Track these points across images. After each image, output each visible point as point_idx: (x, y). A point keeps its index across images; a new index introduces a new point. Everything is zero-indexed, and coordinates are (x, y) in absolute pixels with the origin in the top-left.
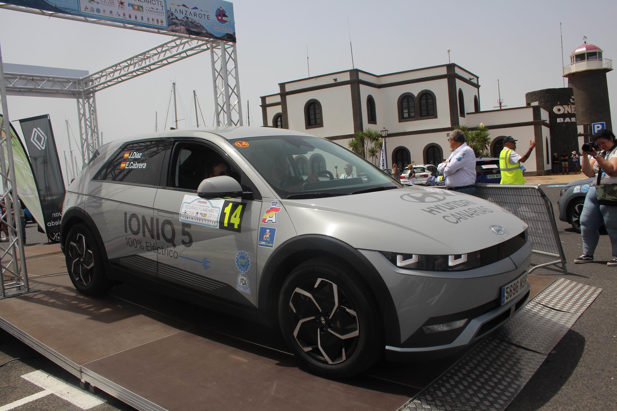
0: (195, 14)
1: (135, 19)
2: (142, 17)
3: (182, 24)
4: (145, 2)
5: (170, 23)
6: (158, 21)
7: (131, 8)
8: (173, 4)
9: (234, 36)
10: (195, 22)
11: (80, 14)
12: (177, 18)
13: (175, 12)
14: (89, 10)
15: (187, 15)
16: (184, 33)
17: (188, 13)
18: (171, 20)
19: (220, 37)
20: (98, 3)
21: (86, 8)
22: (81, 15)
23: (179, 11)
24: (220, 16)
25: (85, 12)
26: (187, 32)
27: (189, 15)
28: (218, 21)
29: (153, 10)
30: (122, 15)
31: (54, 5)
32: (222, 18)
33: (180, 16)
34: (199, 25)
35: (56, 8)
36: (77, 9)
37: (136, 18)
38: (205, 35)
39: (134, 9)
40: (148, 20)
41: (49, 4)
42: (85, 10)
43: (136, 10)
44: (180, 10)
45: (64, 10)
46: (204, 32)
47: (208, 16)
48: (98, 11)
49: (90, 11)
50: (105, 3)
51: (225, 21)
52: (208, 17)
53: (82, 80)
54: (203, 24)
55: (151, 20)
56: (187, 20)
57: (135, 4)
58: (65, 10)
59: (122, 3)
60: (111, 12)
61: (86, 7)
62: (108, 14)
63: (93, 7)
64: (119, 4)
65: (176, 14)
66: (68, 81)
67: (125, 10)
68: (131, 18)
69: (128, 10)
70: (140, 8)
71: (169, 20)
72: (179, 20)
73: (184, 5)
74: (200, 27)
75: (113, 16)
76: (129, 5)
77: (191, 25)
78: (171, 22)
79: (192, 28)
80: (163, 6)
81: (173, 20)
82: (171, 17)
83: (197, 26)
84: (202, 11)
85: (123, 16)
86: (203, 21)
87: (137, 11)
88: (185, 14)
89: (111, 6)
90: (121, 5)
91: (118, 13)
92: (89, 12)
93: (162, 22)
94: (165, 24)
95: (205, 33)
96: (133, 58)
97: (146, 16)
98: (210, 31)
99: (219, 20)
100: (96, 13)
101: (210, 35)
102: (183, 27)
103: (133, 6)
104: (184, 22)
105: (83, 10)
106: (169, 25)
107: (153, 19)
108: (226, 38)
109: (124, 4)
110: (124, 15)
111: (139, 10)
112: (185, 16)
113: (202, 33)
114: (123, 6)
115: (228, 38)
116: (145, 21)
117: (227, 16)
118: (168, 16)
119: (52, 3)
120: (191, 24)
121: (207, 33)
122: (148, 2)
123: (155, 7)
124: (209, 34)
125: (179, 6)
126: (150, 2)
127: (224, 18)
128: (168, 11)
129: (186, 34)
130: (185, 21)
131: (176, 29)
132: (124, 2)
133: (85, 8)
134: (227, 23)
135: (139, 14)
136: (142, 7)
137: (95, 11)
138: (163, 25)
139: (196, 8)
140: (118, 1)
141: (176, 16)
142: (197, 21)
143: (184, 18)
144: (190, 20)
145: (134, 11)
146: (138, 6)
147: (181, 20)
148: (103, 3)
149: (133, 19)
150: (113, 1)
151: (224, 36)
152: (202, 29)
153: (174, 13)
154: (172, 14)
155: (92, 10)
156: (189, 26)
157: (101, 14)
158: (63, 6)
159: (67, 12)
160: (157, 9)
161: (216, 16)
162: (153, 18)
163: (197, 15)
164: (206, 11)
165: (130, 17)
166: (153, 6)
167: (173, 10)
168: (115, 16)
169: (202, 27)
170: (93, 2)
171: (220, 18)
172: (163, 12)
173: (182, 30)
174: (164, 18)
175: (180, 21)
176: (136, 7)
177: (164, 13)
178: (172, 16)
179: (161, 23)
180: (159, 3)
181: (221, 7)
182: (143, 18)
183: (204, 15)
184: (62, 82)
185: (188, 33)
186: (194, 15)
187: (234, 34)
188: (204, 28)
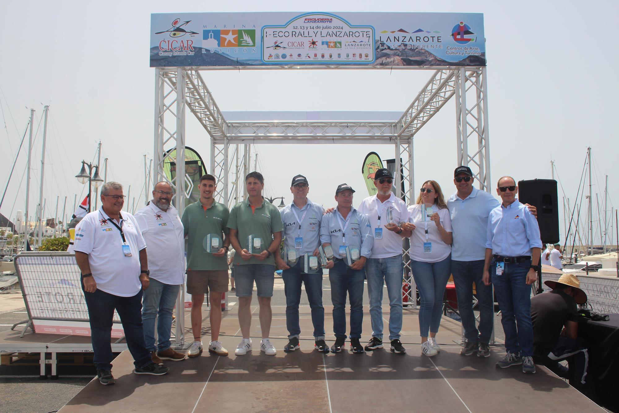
0: (418, 38)
1: (329, 57)
2: (339, 54)
3: (397, 54)
4: (346, 36)
5: (378, 56)
6: (362, 56)
7: (325, 46)
8: (385, 32)
9: (482, 57)
10: (416, 48)
11: (262, 63)
12: (389, 48)
13: (387, 41)
14: (273, 57)
15: (406, 42)
16: (398, 65)
17: (407, 40)
18: (380, 51)
19: (457, 63)
20: (284, 48)
21: (271, 56)
22: (264, 64)
23: (392, 39)
24: (459, 34)
25: (269, 60)
26: (403, 63)
27: (409, 41)
28: (455, 41)
29: (356, 43)
30: (312, 56)
31: (235, 59)
32: (462, 37)
33: (394, 45)
34: (422, 51)
35: (237, 61)
36: (260, 59)
37: (331, 56)
38: (432, 63)
39: (329, 46)
40: (348, 56)
41: (230, 59)
42: (269, 59)
43: (332, 47)
44: (395, 37)
45: (245, 62)
46: (430, 59)
47: (438, 37)
48: (284, 56)
49: (275, 58)
50: (293, 47)
51: (469, 40)
52: (438, 39)
53: (398, 123)
54: (430, 49)
55: (351, 56)
56: (404, 48)
57: (332, 41)
58: (247, 62)
59: (314, 43)
60: (299, 55)
61: (270, 54)
62: (295, 58)
63: (279, 54)
64: (310, 45)
65: (388, 43)
66: (385, 125)
67: (316, 50)
68: (324, 58)
69: (321, 49)
70: (338, 45)
71: (378, 51)
72: (392, 50)
73: (401, 30)
74: (424, 53)
75: (302, 58)
76: (323, 43)
77: (411, 53)
78: (380, 53)
79: (411, 57)
80: (369, 37)
81: (383, 51)
82: (381, 48)
83: (419, 53)
84: (428, 32)
85: (314, 57)
86: (429, 46)
87: (333, 49)
88: (403, 41)
89: (300, 48)
90: (312, 45)
91: (308, 54)
92: (273, 59)
93: (367, 56)
94: (371, 58)
95: (432, 60)
96: (419, 95)
97: (344, 52)
98: (440, 56)
99: (456, 39)
100: (281, 59)
101: (440, 63)
102: (397, 58)
103: (327, 43)
104: (400, 52)
105: (266, 58)
106: (377, 58)
107: (354, 55)
108: (467, 62)
109: (316, 43)
110: (316, 55)
111: (335, 46)
112: (401, 44)
113: (428, 61)
114: (315, 46)
115: (471, 61)
116: (343, 58)
117: (471, 33)
118: (377, 47)
119: (234, 58)
120: (410, 51)
121: (436, 59)
122: (349, 36)
123: (358, 40)
124: (438, 60)
125: (393, 32)
126: (352, 35)
127: (466, 36)
128: (376, 42)
129: (401, 65)
130: (400, 50)
131: (387, 61)
132: (317, 42)
133: (269, 57)
134: (470, 42)
135: (335, 52)
136: (340, 43)
137: (280, 57)
138: (368, 59)
139: (420, 31)
140: (309, 41)
141: (387, 46)
142: (421, 47)
143: (400, 46)
144: (408, 48)
145: (330, 49)
146: (335, 43)
147: (396, 49)
148: (291, 47)
149: (327, 58)
150: (302, 43)
151: (464, 60)
152: (428, 56)
153: (385, 42)
154: (383, 44)
155: (277, 57)
156: (406, 56)
157: (288, 59)
158: (244, 59)
159: (249, 64)
160: (362, 42)
161: (453, 35)
162: (354, 53)
163: (422, 40)
164: (436, 32)
165: (323, 56)
166: (355, 39)
167: (384, 40)
168: (304, 58)
169: (428, 54)
170: (279, 48)
171: (459, 37)
172: (369, 43)
173: (396, 62)
174: (370, 52)
175: (394, 51)
176: (332, 44)
177: (371, 45)
178: (383, 46)
179: (366, 58)
180: (365, 34)
181: (462, 23)
182: (341, 55)
183: (433, 37)
184: (379, 126)
185: (405, 63)
186: (417, 40)
187: (483, 54)
188: (430, 54)
